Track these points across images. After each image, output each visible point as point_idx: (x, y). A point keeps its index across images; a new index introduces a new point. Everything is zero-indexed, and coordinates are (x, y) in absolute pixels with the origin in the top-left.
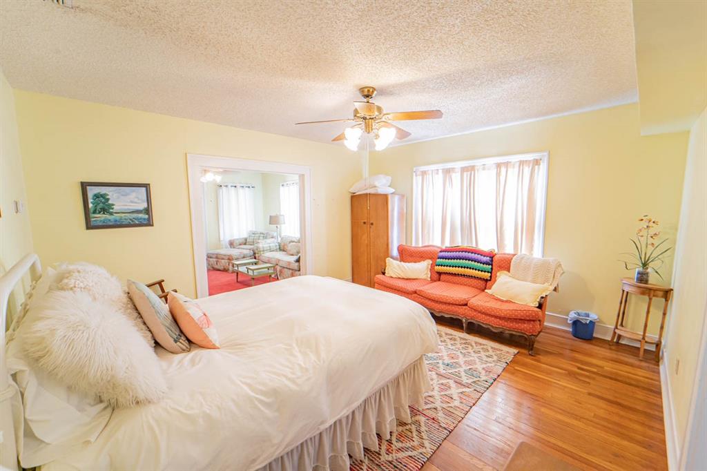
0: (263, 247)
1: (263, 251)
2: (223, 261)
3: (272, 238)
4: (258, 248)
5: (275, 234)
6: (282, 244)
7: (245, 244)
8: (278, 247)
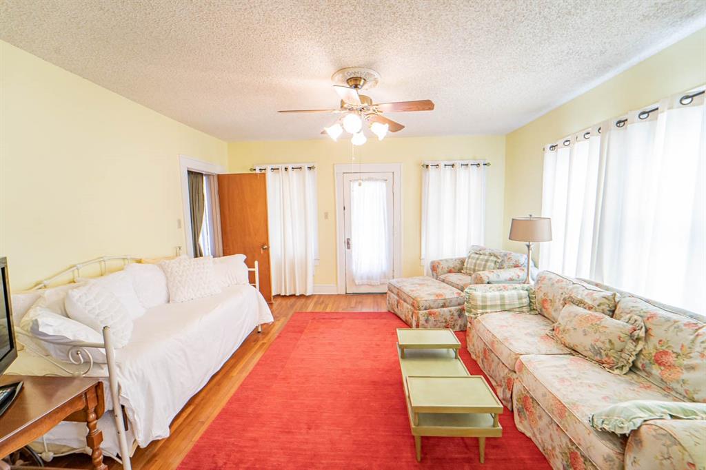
0: (484, 298)
1: (484, 307)
2: (405, 304)
3: (516, 266)
4: (469, 299)
5: (523, 259)
6: (540, 296)
7: (460, 271)
8: (526, 301)
